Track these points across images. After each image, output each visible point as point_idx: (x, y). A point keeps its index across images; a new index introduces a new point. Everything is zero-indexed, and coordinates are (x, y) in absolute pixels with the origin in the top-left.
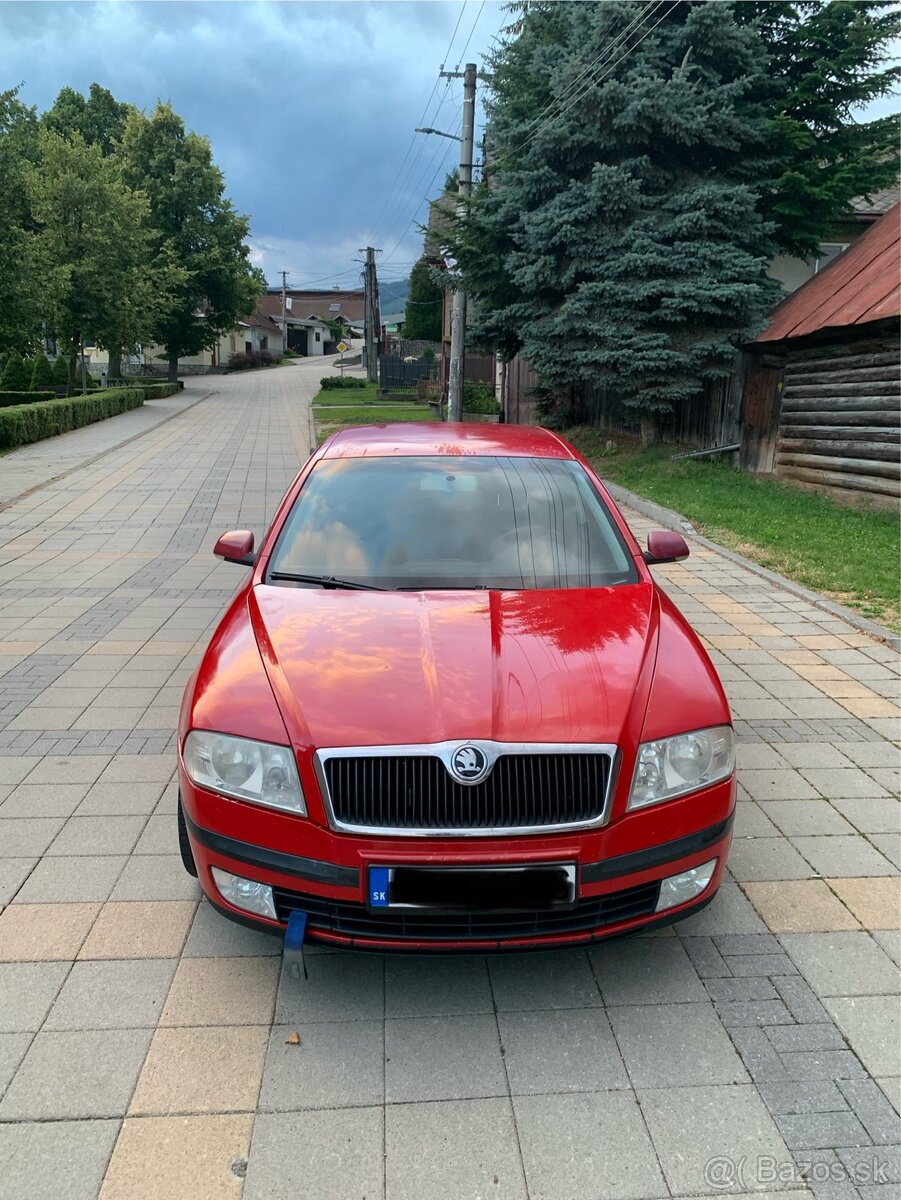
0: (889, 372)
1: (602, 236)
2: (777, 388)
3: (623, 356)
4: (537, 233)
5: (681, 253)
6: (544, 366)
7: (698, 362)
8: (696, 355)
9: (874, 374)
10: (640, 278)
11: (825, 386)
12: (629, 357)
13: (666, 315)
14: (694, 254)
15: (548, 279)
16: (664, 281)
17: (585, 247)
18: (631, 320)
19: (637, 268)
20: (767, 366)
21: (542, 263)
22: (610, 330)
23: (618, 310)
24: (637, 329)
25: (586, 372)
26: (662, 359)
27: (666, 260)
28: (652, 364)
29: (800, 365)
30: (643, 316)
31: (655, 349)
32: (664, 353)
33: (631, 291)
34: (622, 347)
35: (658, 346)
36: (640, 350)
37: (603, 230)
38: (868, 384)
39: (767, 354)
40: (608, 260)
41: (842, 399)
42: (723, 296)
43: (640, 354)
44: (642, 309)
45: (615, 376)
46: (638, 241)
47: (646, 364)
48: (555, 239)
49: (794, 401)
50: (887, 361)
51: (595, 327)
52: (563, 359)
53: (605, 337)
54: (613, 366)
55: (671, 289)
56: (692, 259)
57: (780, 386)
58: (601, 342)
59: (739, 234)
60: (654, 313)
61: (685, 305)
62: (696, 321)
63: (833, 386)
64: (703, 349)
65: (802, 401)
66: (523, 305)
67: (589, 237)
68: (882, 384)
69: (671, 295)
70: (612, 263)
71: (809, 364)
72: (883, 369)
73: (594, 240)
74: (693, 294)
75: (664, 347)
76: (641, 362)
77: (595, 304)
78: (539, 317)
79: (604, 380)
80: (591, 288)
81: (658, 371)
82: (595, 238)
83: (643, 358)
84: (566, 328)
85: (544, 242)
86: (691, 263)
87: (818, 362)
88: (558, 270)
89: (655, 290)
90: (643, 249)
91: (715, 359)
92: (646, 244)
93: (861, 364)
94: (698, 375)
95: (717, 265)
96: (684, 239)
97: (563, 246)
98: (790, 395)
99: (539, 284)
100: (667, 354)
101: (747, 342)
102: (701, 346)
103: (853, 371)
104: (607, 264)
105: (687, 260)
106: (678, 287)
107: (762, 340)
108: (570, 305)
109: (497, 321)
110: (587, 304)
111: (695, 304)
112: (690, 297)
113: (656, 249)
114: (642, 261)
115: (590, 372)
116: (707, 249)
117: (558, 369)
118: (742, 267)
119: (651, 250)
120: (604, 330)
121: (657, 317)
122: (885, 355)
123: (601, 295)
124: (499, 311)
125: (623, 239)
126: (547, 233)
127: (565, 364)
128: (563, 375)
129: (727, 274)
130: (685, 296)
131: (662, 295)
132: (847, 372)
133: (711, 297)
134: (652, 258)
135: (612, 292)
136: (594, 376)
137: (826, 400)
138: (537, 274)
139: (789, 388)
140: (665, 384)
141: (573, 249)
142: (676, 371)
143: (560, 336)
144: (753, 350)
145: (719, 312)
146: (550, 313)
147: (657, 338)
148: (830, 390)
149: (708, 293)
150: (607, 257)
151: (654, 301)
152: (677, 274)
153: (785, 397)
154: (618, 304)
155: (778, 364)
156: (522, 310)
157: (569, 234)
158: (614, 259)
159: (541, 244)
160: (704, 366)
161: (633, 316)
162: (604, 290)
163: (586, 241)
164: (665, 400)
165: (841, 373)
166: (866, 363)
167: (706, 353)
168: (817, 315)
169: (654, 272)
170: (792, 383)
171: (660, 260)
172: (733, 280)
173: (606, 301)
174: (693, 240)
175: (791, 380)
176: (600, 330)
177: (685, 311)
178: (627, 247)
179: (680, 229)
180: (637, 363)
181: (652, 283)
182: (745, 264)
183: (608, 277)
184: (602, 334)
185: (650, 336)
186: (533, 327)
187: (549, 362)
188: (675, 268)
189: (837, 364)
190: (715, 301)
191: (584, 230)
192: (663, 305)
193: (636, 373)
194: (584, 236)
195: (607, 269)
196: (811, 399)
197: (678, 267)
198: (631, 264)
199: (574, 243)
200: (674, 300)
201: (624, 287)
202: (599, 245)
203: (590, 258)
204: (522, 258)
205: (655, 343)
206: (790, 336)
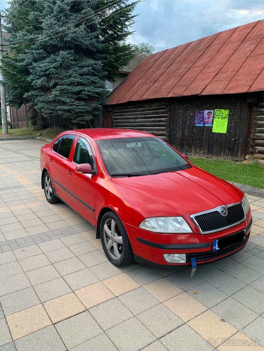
0: (145, 113)
1: (62, 72)
2: (112, 117)
3: (73, 108)
4: (40, 70)
5: (85, 79)
6: (45, 110)
7: (92, 110)
8: (92, 108)
9: (141, 113)
10: (74, 85)
11: (126, 117)
12: (74, 108)
13: (83, 96)
14: (88, 79)
15: (45, 84)
16: (82, 87)
17: (57, 75)
18: (73, 97)
19: (74, 82)
20: (109, 111)
21: (43, 79)
22: (68, 100)
23: (69, 94)
24: (75, 100)
25: (60, 113)
26: (84, 109)
27: (82, 81)
28: (81, 110)
29: (118, 111)
30: (76, 96)
31: (81, 106)
32: (84, 107)
33: (73, 89)
34: (71, 105)
35: (82, 105)
36: (77, 106)
37: (62, 70)
38: (139, 116)
39: (109, 108)
40: (64, 80)
41: (132, 120)
42: (99, 91)
43: (77, 107)
44: (75, 94)
45: (70, 114)
46: (74, 75)
47: (80, 110)
48: (47, 72)
49: (117, 121)
50: (144, 110)
51: (63, 99)
52: (52, 108)
53: (67, 102)
54: (69, 111)
55: (84, 89)
56: (89, 81)
57: (113, 116)
58: (64, 103)
59: (99, 74)
60: (79, 96)
61: (89, 94)
62: (90, 98)
63: (129, 117)
64: (94, 106)
65: (120, 121)
66: (35, 91)
67: (58, 72)
68: (143, 116)
69: (84, 91)
70: (66, 80)
71: (121, 110)
72: (143, 112)
73: (59, 73)
74: (91, 91)
75: (83, 105)
76: (78, 110)
77: (62, 92)
78: (41, 96)
79: (66, 115)
80: (61, 88)
81: (83, 112)
82: (60, 73)
83: (78, 109)
84: (53, 99)
85: (43, 73)
86: (88, 82)
87: (124, 110)
88: (48, 82)
89: (80, 89)
90: (75, 77)
91: (96, 109)
92: (76, 76)
93: (137, 111)
94: (92, 113)
95: (95, 83)
96: (86, 75)
97: (49, 74)
98: (116, 119)
99: (42, 85)
100: (85, 108)
101: (104, 104)
102: (93, 105)
103: (134, 113)
104: (64, 81)
105: (87, 81)
106: (86, 89)
107: (109, 104)
108: (54, 92)
109: (27, 96)
110: (60, 92)
111: (91, 94)
112: (90, 91)
113: (79, 78)
114: (76, 80)
115: (62, 112)
116: (93, 78)
117: (51, 111)
118: (101, 84)
119: (78, 77)
120: (66, 100)
121: (80, 97)
122: (143, 109)
123: (64, 90)
124: (27, 93)
125: (69, 73)
126: (44, 70)
127: (52, 110)
128: (52, 113)
129: (98, 86)
130: (88, 91)
131: (81, 91)
132: (133, 113)
133: (95, 92)
134: (79, 80)
135: (67, 89)
136: (63, 114)
137: (127, 120)
138: (42, 82)
139: (115, 117)
140: (84, 116)
141: (53, 76)
142: (88, 112)
143: (50, 101)
144: (106, 107)
145: (97, 96)
146: (45, 94)
147: (81, 103)
148: (128, 118)
149: (95, 91)
150: (64, 79)
151: (79, 92)
152: (84, 85)
153: (114, 120)
154: (69, 93)
155: (111, 111)
156: (36, 93)
157: (52, 71)
158: (66, 79)
159: (42, 73)
160: (94, 111)
161: (73, 96)
162: (65, 88)
163: (57, 73)
164: (85, 121)
165: (131, 113)
166: (138, 111)
167: (94, 107)
168: (125, 98)
169: (79, 84)
170: (116, 116)
171: (81, 80)
172: (99, 87)
173: (66, 92)
174: (88, 75)
175: (116, 115)
176: (65, 100)
177: (88, 95)
178: (70, 76)
179: (85, 72)
180: (77, 110)
181: (79, 87)
182: (102, 83)
183: (65, 85)
184: (66, 101)
185: (79, 102)
186: (41, 99)
187: (47, 109)
188: (84, 83)
189: (130, 111)
190: (96, 93)
191: (56, 70)
192: (82, 93)
193: (76, 113)
194: (57, 72)
195: (64, 82)
196: (123, 120)
197: (85, 83)
198: (73, 81)
199: (53, 74)
200: (85, 92)
201: (71, 88)
202: (61, 75)
203: (58, 78)
204: (34, 77)
205: (81, 104)
206: (118, 103)
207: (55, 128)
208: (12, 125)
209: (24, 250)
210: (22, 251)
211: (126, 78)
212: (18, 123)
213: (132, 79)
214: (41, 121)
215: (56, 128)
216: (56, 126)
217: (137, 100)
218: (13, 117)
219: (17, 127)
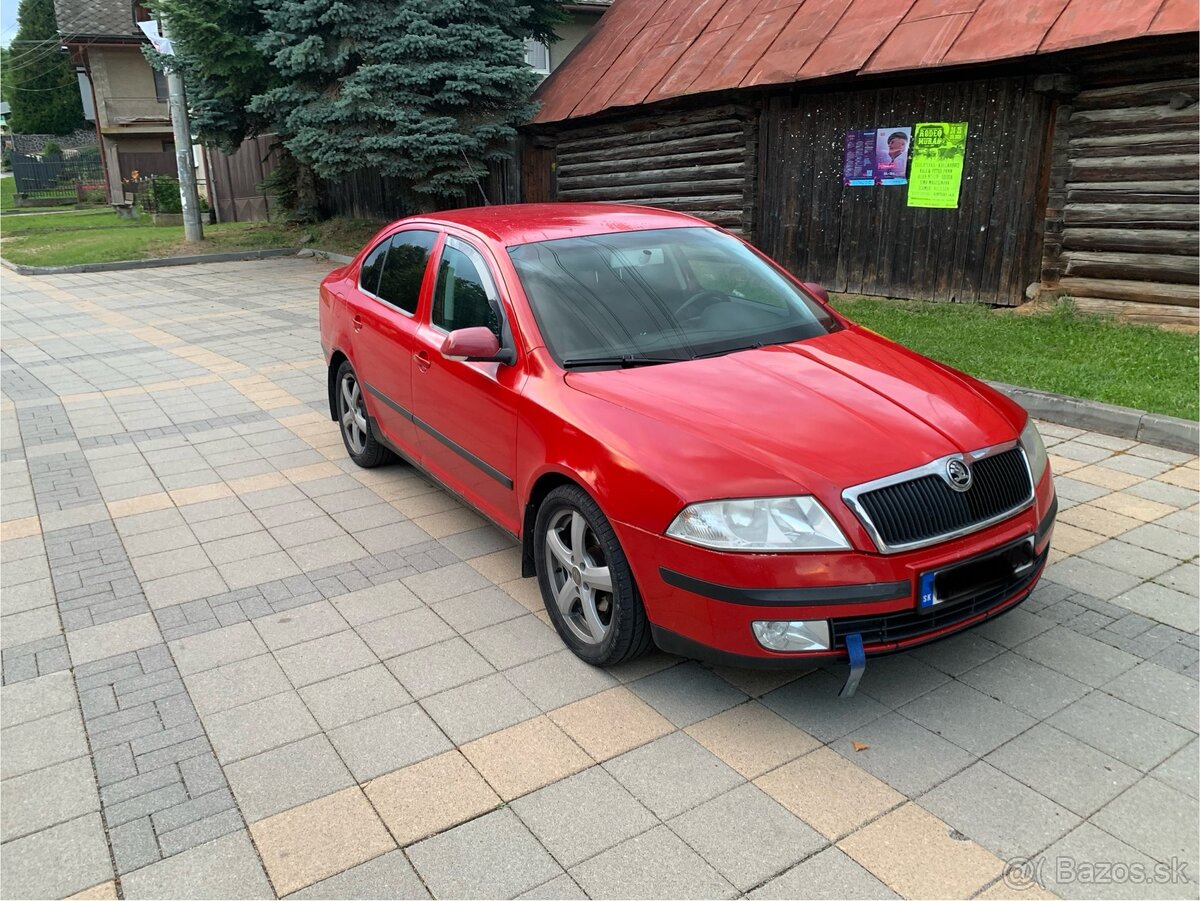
0: (667, 147)
1: (373, 15)
2: (551, 168)
3: (417, 140)
4: (300, 11)
5: (455, 35)
6: (324, 154)
7: (483, 145)
8: (481, 139)
9: (652, 149)
10: (417, 60)
11: (602, 164)
12: (422, 143)
13: (449, 98)
14: (466, 37)
15: (319, 61)
16: (446, 63)
17: (357, 27)
18: (415, 103)
19: (416, 49)
20: (540, 147)
21: (310, 44)
22: (399, 115)
23: (401, 94)
24: (422, 113)
25: (373, 159)
26: (454, 143)
27: (445, 42)
28: (446, 148)
29: (573, 144)
30: (426, 100)
31: (444, 135)
32: (456, 136)
33: (414, 73)
34: (411, 132)
35: (447, 130)
36: (430, 134)
37: (374, 9)
38: (647, 159)
39: (541, 135)
40: (382, 42)
41: (623, 175)
42: (502, 78)
43: (433, 139)
44: (422, 93)
45: (406, 161)
46: (416, 22)
47: (440, 148)
48: (324, 18)
49: (571, 179)
50: (665, 137)
51: (382, 111)
52: (347, 146)
53: (395, 122)
54: (404, 152)
55: (452, 72)
56: (468, 42)
57: (554, 165)
58: (388, 126)
59: (501, 17)
60: (436, 97)
61: (470, 88)
62: (475, 104)
63: (611, 163)
64: (488, 132)
65: (579, 179)
66: (286, 89)
67: (360, 16)
68: (662, 158)
69: (454, 78)
70: (389, 44)
71: (583, 143)
72: (661, 144)
73: (365, 20)
74: (476, 77)
75: (452, 131)
76: (435, 147)
77: (376, 87)
78: (306, 103)
79: (396, 166)
80: (373, 71)
81: (449, 155)
82: (367, 17)
83: (436, 142)
84: (347, 113)
85: (309, 21)
86: (465, 46)
87: (591, 142)
88: (327, 52)
89: (438, 73)
90: (420, 31)
91: (497, 142)
92: (424, 25)
93: (638, 141)
94: (483, 158)
95: (490, 48)
96: (456, 21)
97: (331, 25)
98: (564, 174)
99: (308, 65)
100: (458, 138)
101: (523, 124)
102: (485, 129)
103: (630, 148)
104: (384, 45)
105: (463, 43)
106: (460, 70)
107: (540, 121)
108: (351, 89)
109: (259, 108)
110: (370, 87)
111: (478, 87)
112: (474, 80)
113: (434, 32)
114: (423, 43)
115: (380, 159)
116: (480, 32)
117: (342, 156)
118: (512, 50)
119: (429, 31)
120: (393, 115)
121: (438, 102)
122: (661, 132)
123: (383, 78)
124: (260, 96)
125: (398, 19)
126: (312, 11)
127: (347, 151)
128: (346, 163)
129: (500, 58)
130: (468, 79)
131: (442, 80)
132: (623, 149)
133: (491, 79)
134: (433, 40)
135: (395, 75)
136: (385, 162)
137: (605, 176)
138: (306, 55)
139: (562, 168)
140: (457, 168)
141: (344, 29)
142: (473, 154)
143: (337, 122)
144: (527, 131)
145: (499, 94)
146: (319, 97)
147: (444, 122)
148: (609, 167)
149: (489, 76)
150: (381, 38)
151: (437, 84)
152: (453, 57)
153: (560, 176)
154: (400, 87)
155: (550, 145)
156: (288, 95)
157: (341, 13)
158: (388, 41)
159: (305, 23)
160: (487, 149)
161: (417, 100)
162: (387, 72)
163: (357, 20)
164: (460, 185)
165: (617, 150)
166: (644, 140)
167: (490, 136)
168: (595, 95)
169: (436, 54)
170: (565, 162)
171: (439, 41)
172: (505, 63)
173: (389, 84)
174: (462, 22)
175: (564, 160)
176: (388, 115)
177: (467, 94)
178: (402, 28)
179: (452, 10)
180: (431, 147)
181: (435, 65)
182: (515, 47)
183: (385, 59)
184: (392, 119)
185: (437, 120)
186: (306, 114)
187: (330, 149)
188: (452, 50)
189: (613, 142)
190: (496, 84)
191: (354, 9)
192: (445, 88)
193: (429, 158)
194: (355, 15)
195: (383, 51)
196: (589, 177)
197: (455, 49)
198: (412, 46)
199: (344, 22)
200: (457, 83)
201: (407, 70)
202: (372, 25)
203: (363, 38)
204: (280, 38)
205: (443, 127)
206: (572, 116)
207: (358, 216)
208: (212, 212)
209: (289, 620)
210: (283, 621)
211: (597, 25)
212: (234, 203)
213: (618, 29)
214: (311, 193)
215: (363, 214)
216: (362, 208)
217: (639, 101)
218: (215, 183)
219: (232, 218)
